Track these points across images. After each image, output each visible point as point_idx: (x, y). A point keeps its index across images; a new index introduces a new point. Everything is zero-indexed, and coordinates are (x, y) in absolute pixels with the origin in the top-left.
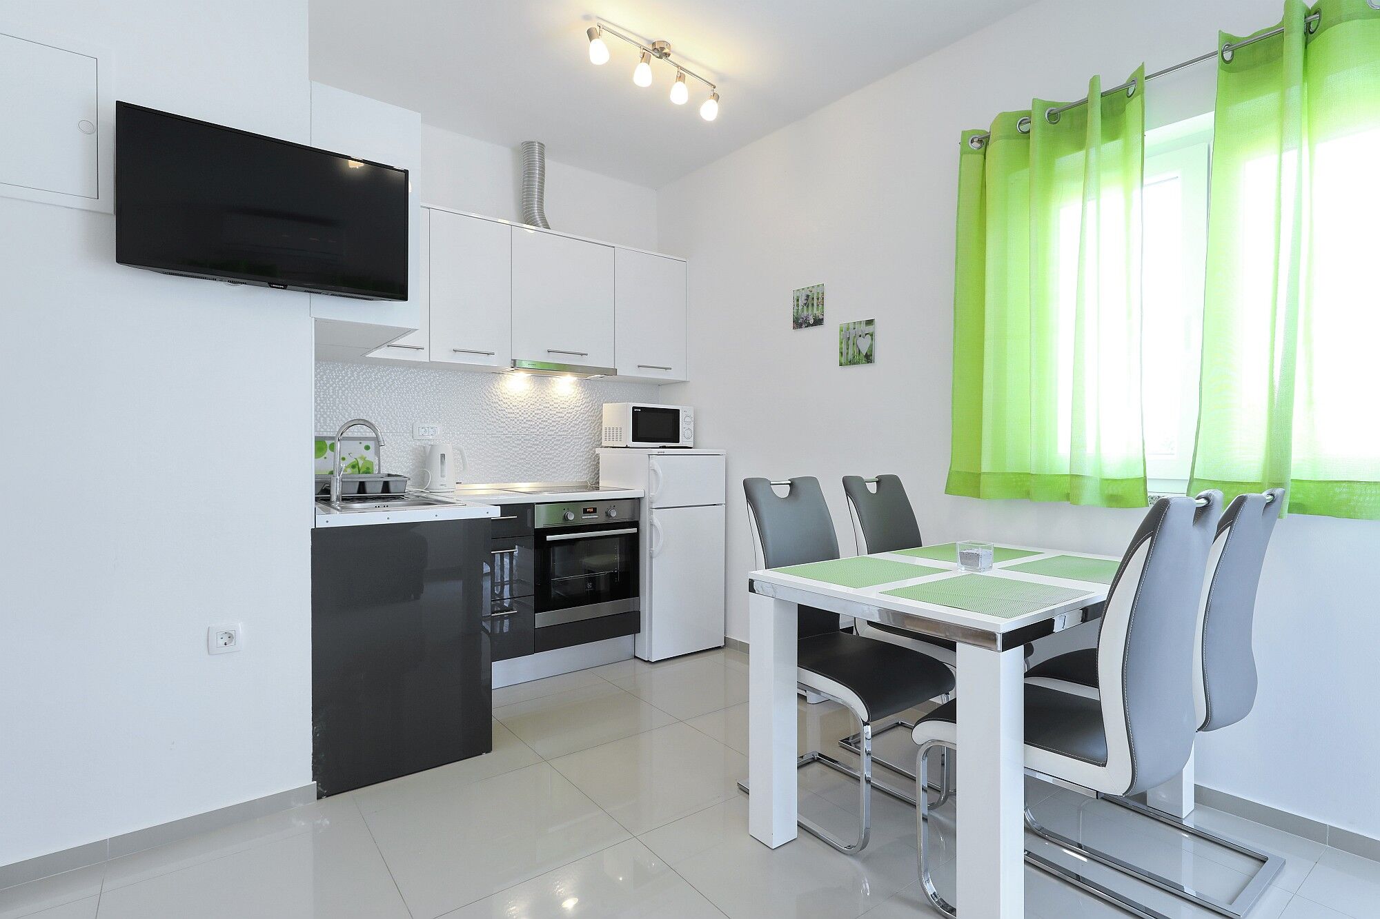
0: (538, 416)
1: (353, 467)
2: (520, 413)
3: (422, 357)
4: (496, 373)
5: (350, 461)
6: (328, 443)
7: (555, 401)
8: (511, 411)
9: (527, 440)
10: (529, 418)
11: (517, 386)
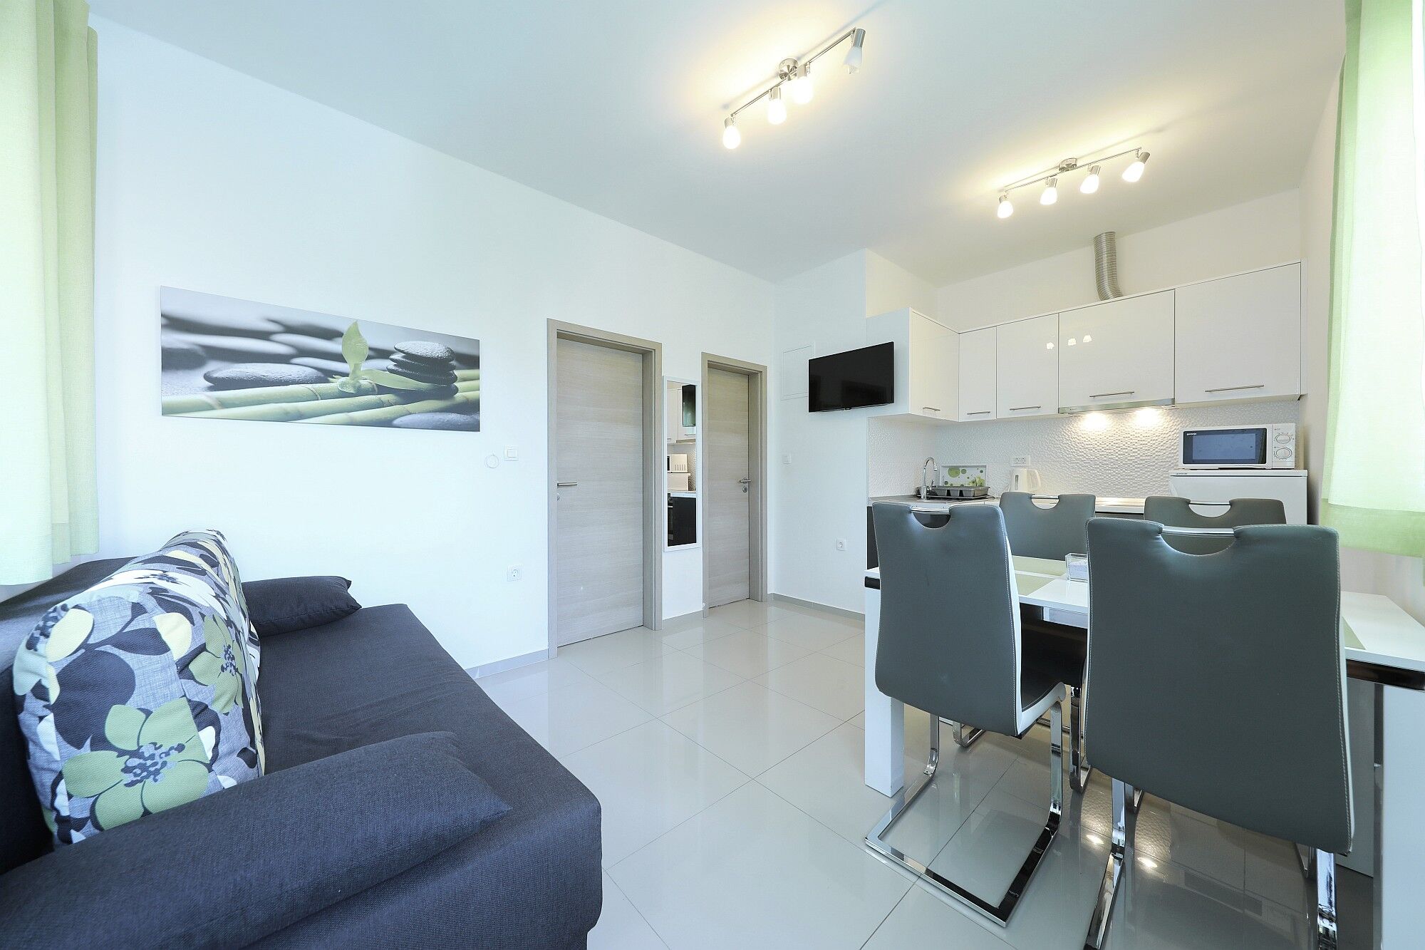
0: (1117, 445)
1: (973, 482)
2: (1098, 444)
3: (992, 417)
4: (1068, 414)
5: (972, 479)
6: (961, 469)
7: (1138, 431)
8: (1089, 443)
9: (1105, 464)
10: (1107, 447)
11: (1095, 425)
